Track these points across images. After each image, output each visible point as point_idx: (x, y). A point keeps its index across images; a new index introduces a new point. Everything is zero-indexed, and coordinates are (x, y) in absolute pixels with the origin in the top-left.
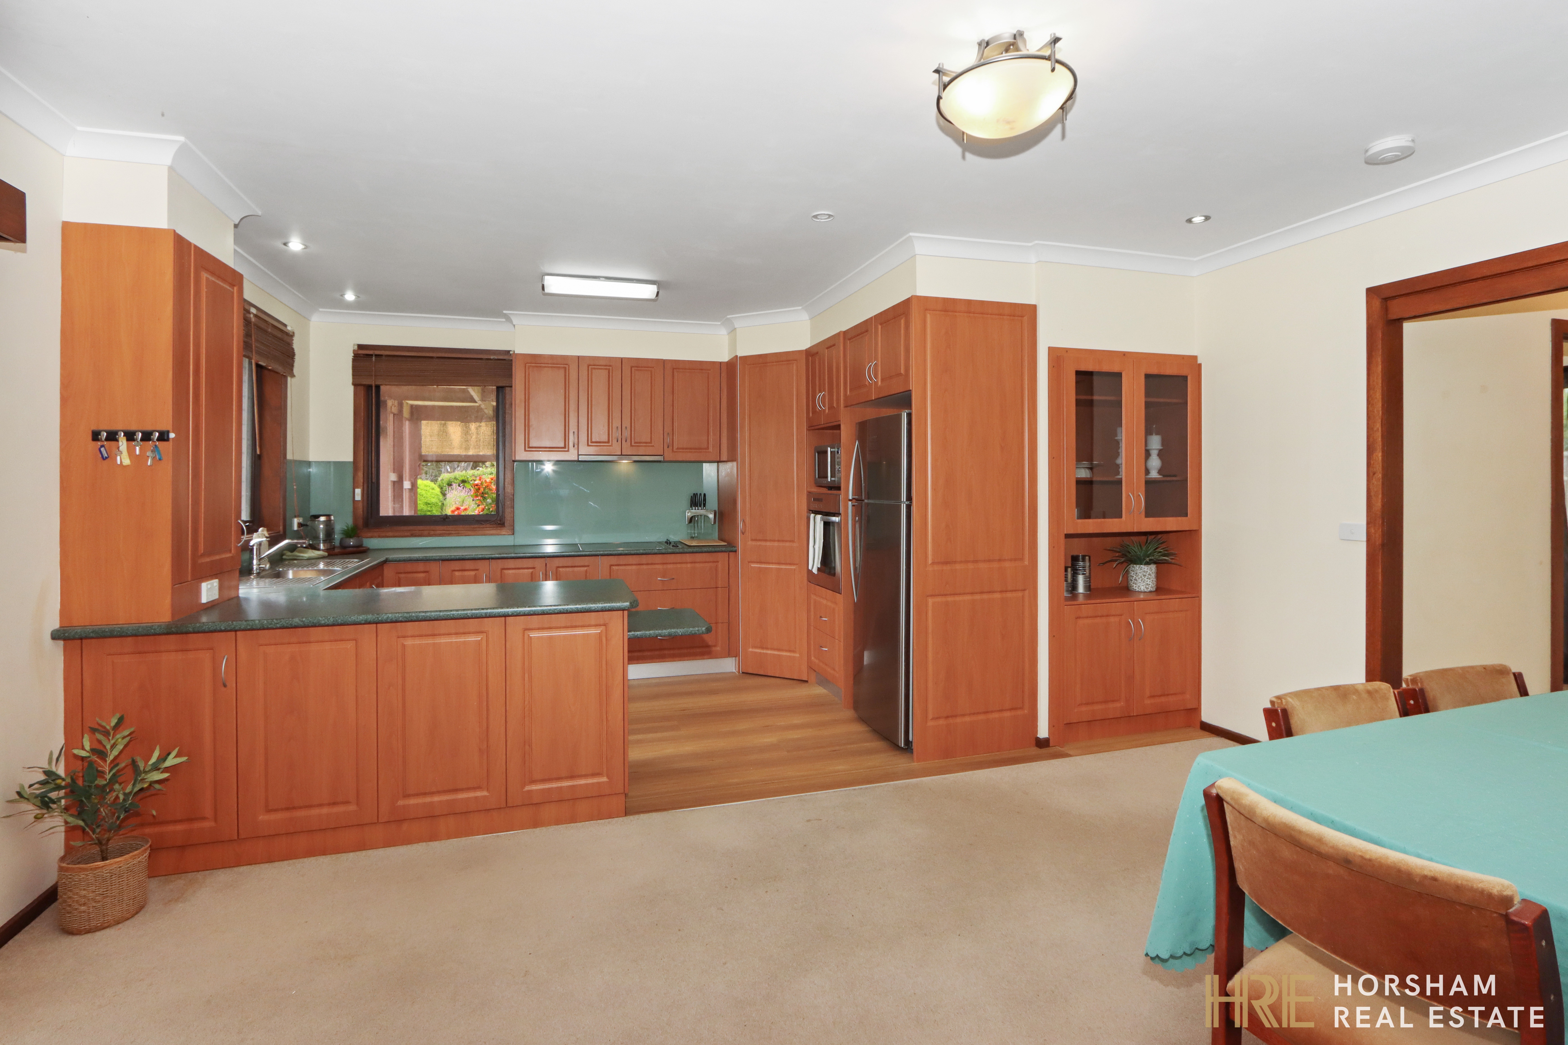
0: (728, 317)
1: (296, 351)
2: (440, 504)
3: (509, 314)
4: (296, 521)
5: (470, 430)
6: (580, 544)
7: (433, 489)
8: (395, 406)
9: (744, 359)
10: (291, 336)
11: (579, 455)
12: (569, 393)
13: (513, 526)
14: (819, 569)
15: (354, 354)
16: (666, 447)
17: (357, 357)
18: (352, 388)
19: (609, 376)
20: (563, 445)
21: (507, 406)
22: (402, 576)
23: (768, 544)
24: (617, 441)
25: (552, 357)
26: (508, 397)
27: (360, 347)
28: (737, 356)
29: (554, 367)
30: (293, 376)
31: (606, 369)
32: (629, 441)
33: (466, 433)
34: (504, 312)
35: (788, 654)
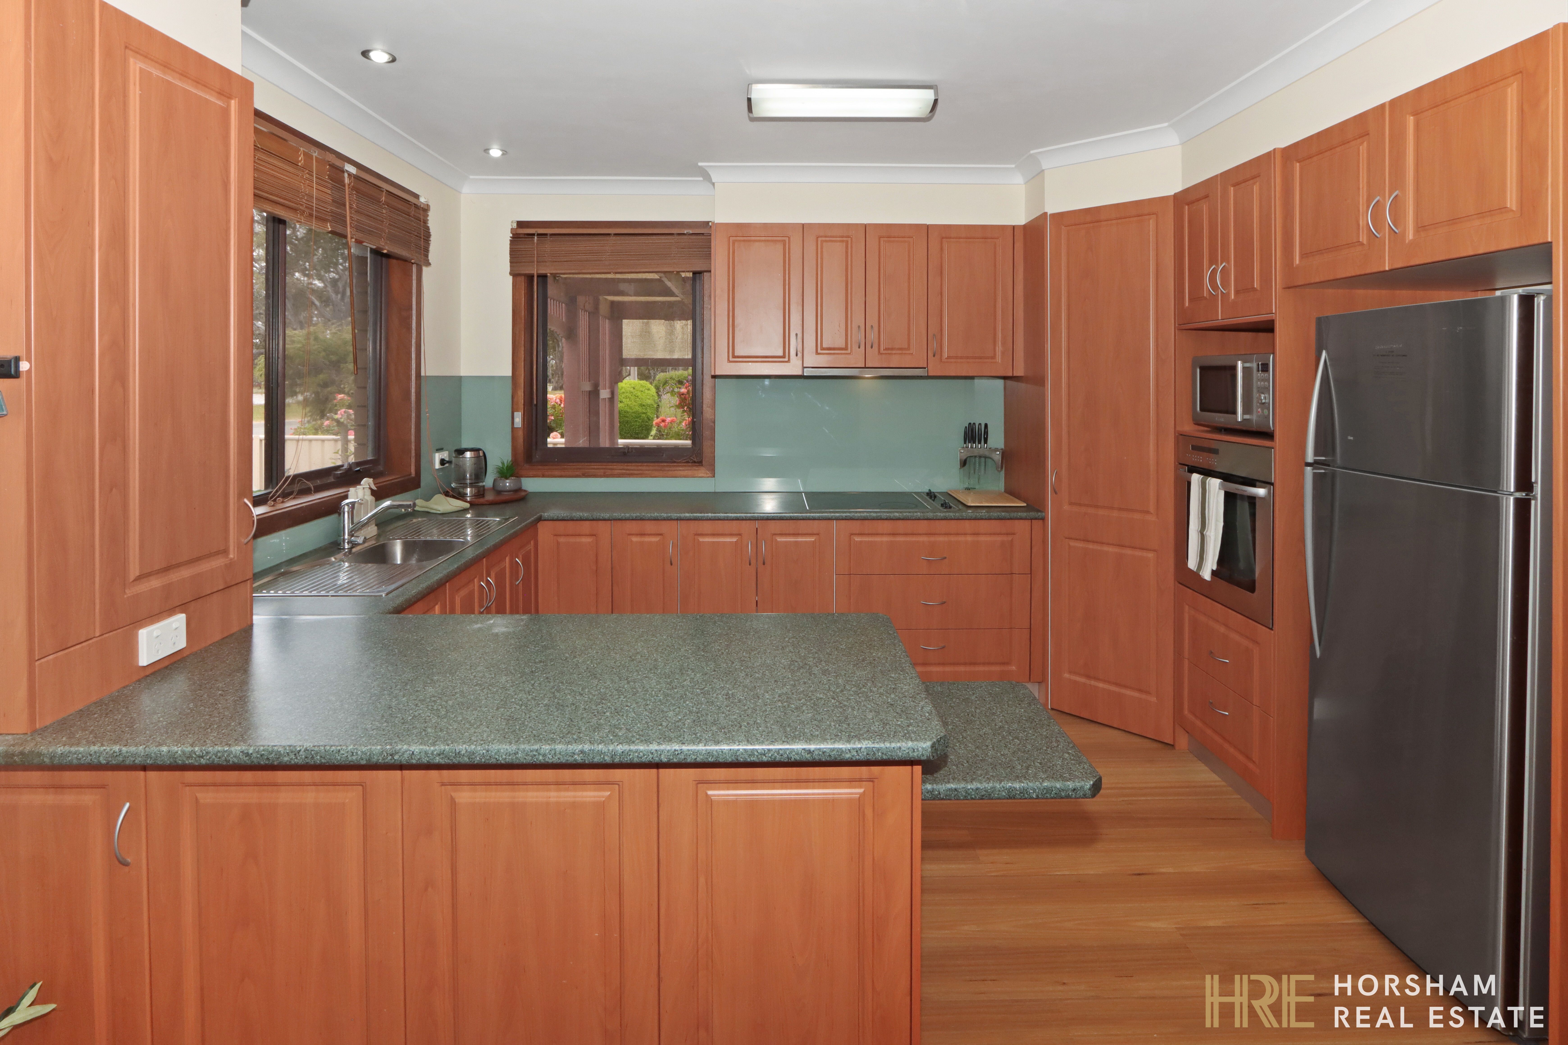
0: (1032, 152)
1: (432, 231)
2: (655, 406)
3: (705, 166)
4: (438, 457)
5: (675, 329)
6: (805, 493)
7: (649, 389)
8: (589, 303)
9: (1059, 218)
10: (426, 209)
11: (804, 368)
12: (789, 279)
13: (713, 465)
14: (1214, 573)
15: (513, 234)
16: (930, 354)
17: (516, 238)
18: (510, 279)
19: (847, 252)
20: (781, 353)
21: (706, 299)
22: (562, 540)
23: (1101, 512)
24: (859, 347)
25: (765, 226)
26: (706, 286)
27: (521, 224)
28: (1046, 213)
29: (768, 241)
30: (428, 264)
31: (842, 241)
32: (876, 346)
33: (671, 332)
34: (700, 164)
35: (1136, 694)
